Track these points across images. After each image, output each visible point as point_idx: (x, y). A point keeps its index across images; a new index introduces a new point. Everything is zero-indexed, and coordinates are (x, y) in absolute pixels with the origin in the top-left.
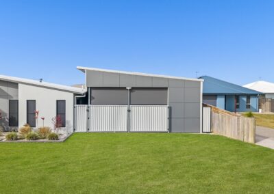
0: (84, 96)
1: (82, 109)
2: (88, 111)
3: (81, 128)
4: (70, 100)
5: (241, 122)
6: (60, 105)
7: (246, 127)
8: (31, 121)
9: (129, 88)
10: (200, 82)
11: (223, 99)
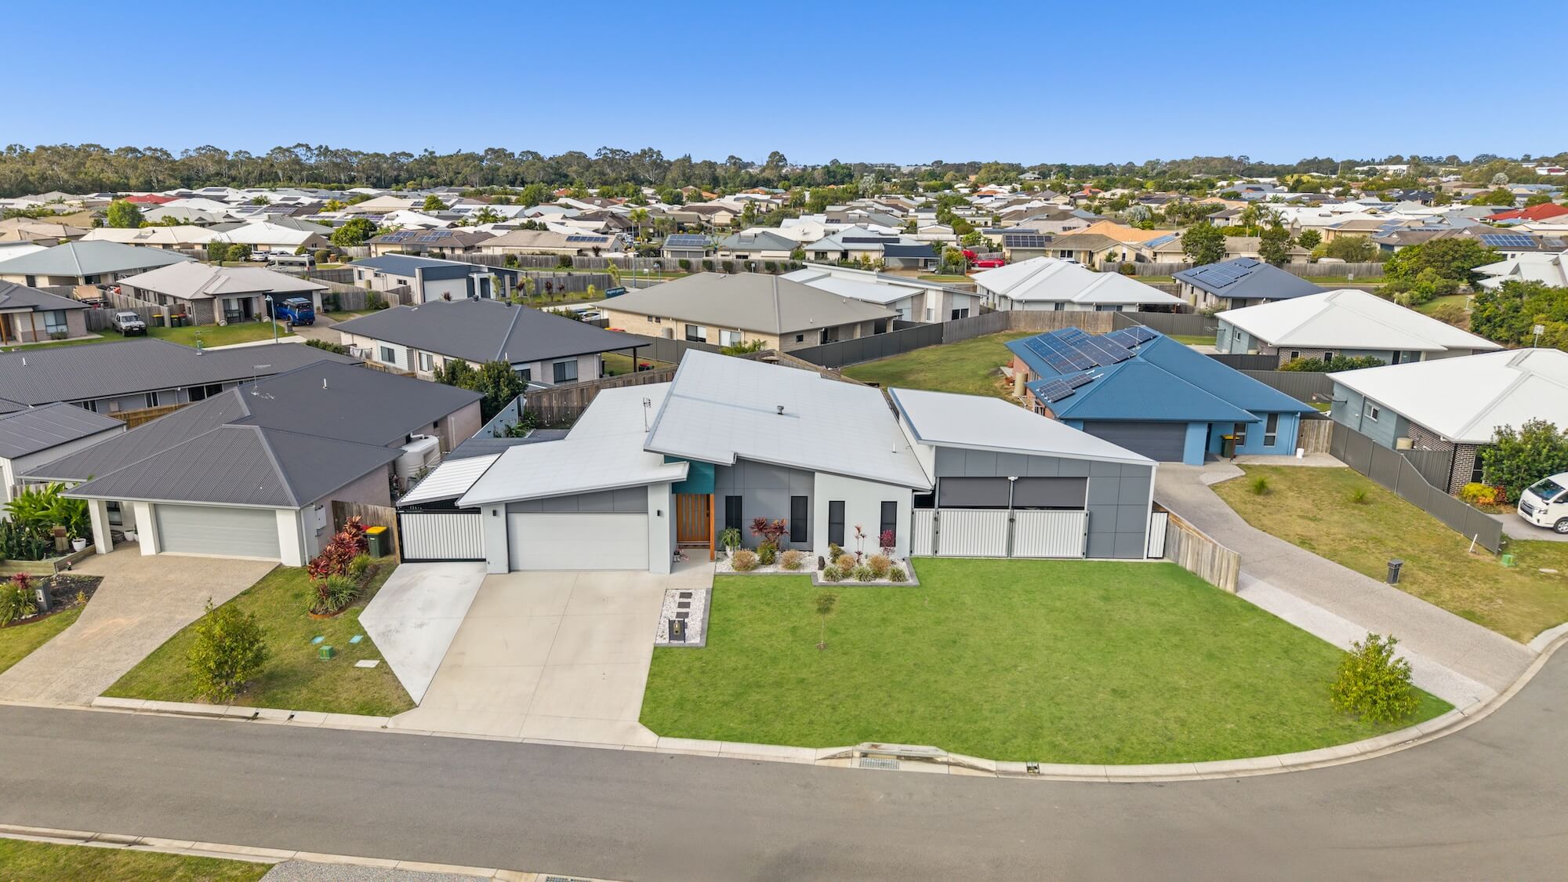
0: (930, 493)
1: (925, 515)
2: (936, 519)
3: (923, 549)
4: (905, 501)
5: (1217, 555)
6: (889, 510)
7: (1225, 565)
8: (836, 535)
9: (1012, 478)
10: (1150, 467)
11: (1203, 432)
